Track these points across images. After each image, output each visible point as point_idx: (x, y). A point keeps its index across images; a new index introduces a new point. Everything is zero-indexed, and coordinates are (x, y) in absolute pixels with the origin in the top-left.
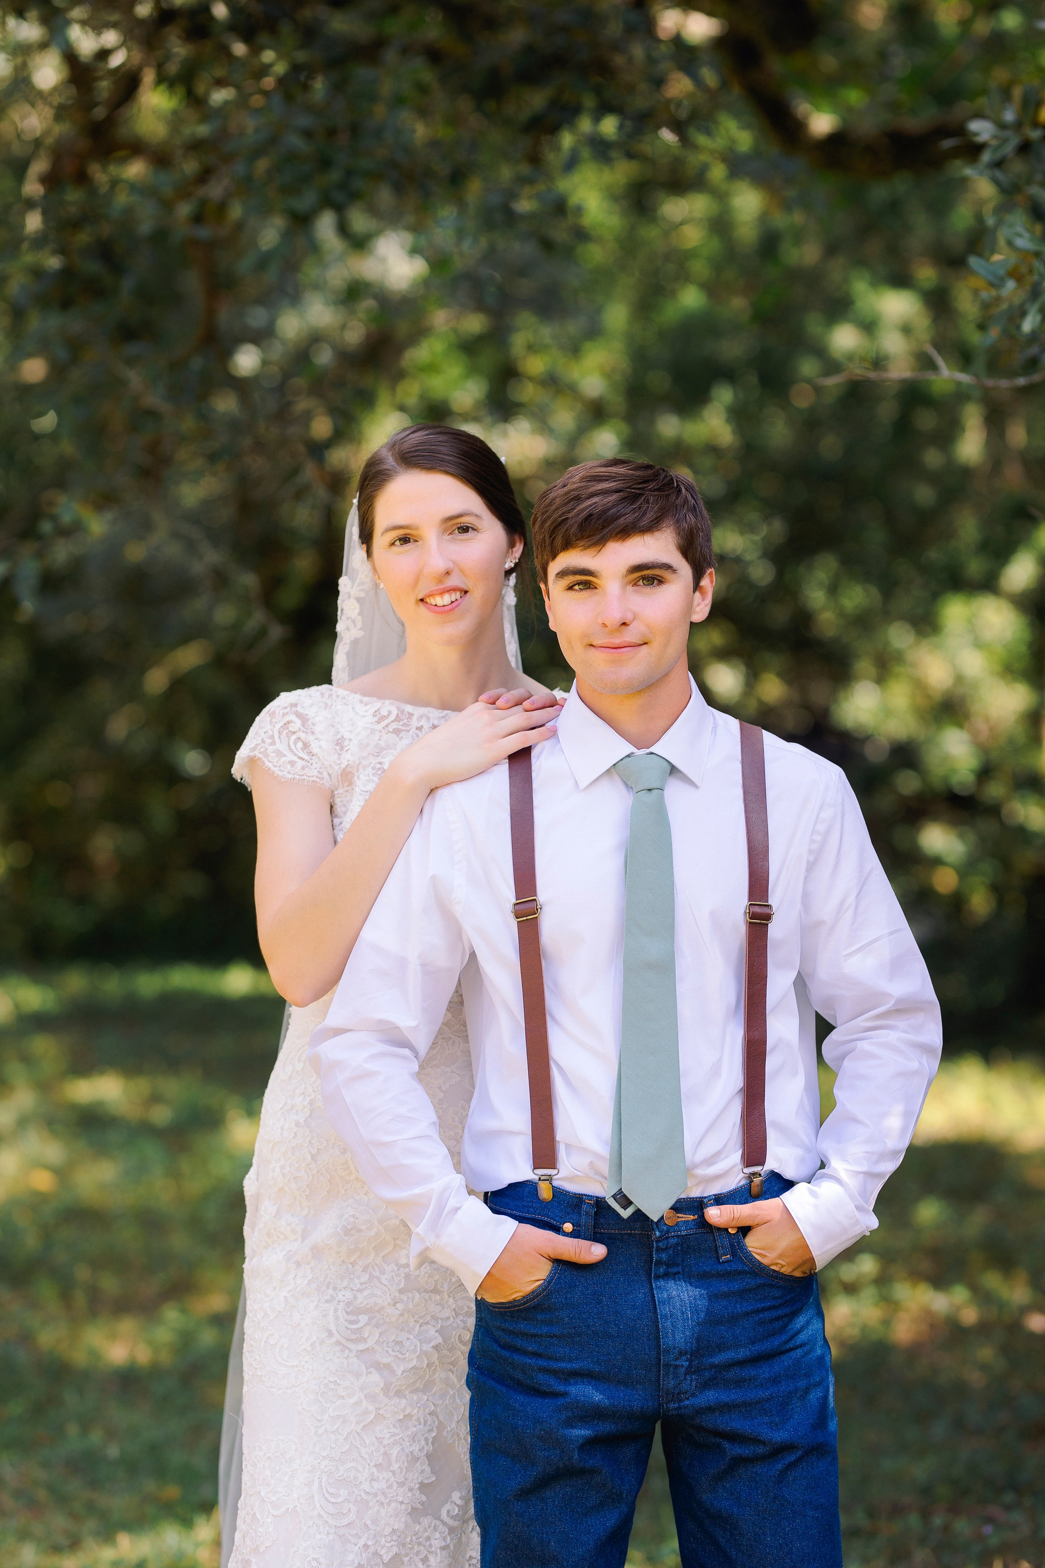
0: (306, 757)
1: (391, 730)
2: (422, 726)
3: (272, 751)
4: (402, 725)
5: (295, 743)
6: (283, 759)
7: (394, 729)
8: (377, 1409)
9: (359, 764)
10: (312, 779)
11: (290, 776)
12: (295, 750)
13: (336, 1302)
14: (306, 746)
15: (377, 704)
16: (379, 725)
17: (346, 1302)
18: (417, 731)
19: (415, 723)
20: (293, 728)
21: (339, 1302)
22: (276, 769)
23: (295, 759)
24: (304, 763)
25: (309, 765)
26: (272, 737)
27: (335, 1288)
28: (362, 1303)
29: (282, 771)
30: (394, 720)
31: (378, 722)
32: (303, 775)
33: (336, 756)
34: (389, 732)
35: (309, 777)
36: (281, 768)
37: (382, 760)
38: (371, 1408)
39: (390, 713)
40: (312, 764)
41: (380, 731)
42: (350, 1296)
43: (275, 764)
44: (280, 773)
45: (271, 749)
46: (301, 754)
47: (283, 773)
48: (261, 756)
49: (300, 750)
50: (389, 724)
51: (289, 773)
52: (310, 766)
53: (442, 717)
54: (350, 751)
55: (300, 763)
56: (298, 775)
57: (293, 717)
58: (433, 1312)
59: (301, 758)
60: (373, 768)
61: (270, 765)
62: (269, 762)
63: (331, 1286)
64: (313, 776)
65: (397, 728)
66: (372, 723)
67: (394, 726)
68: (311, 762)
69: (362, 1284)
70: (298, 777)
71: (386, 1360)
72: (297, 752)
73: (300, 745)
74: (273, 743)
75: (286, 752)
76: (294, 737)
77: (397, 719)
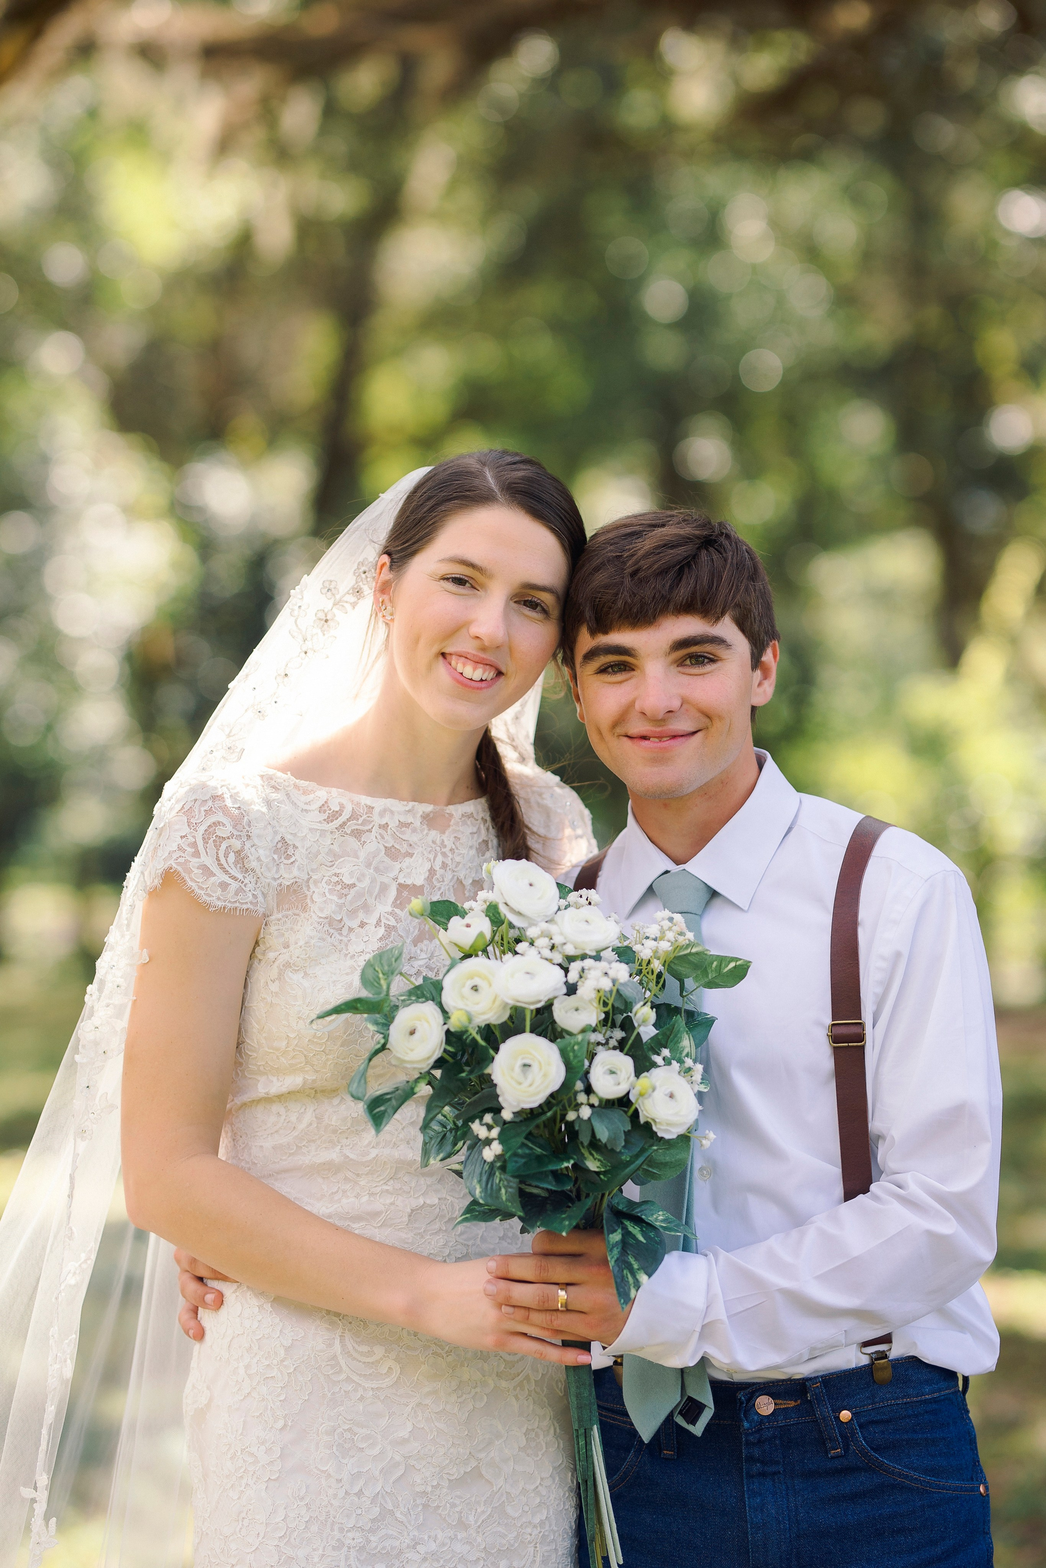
0: (239, 875)
1: (349, 832)
2: (387, 823)
3: (197, 865)
4: (362, 824)
5: (226, 856)
6: (213, 879)
7: (353, 831)
9: (309, 879)
11: (220, 904)
12: (225, 865)
13: (345, 1549)
14: (240, 858)
15: (325, 795)
16: (331, 824)
17: (358, 1548)
18: (381, 831)
19: (377, 820)
20: (221, 832)
21: (349, 1548)
22: (202, 892)
23: (227, 879)
24: (237, 885)
25: (242, 886)
26: (194, 845)
27: (341, 1530)
28: (376, 1548)
29: (210, 896)
30: (350, 818)
31: (329, 820)
32: (236, 902)
34: (347, 834)
35: (243, 904)
36: (209, 891)
37: (338, 871)
39: (342, 807)
40: (246, 885)
41: (332, 833)
42: (362, 1540)
43: (200, 884)
44: (208, 899)
45: (195, 861)
46: (233, 872)
47: (211, 899)
48: (179, 869)
49: (232, 866)
50: (344, 823)
51: (219, 899)
52: (244, 888)
53: (409, 811)
54: (297, 864)
55: (234, 885)
56: (230, 902)
58: (460, 1553)
59: (235, 878)
60: (329, 883)
61: (193, 884)
62: (192, 880)
63: (336, 1527)
64: (247, 903)
65: (357, 830)
66: (320, 822)
67: (352, 826)
68: (246, 881)
69: (373, 1521)
70: (230, 905)
72: (228, 869)
73: (232, 857)
74: (197, 854)
75: (215, 869)
76: (224, 846)
77: (354, 816)
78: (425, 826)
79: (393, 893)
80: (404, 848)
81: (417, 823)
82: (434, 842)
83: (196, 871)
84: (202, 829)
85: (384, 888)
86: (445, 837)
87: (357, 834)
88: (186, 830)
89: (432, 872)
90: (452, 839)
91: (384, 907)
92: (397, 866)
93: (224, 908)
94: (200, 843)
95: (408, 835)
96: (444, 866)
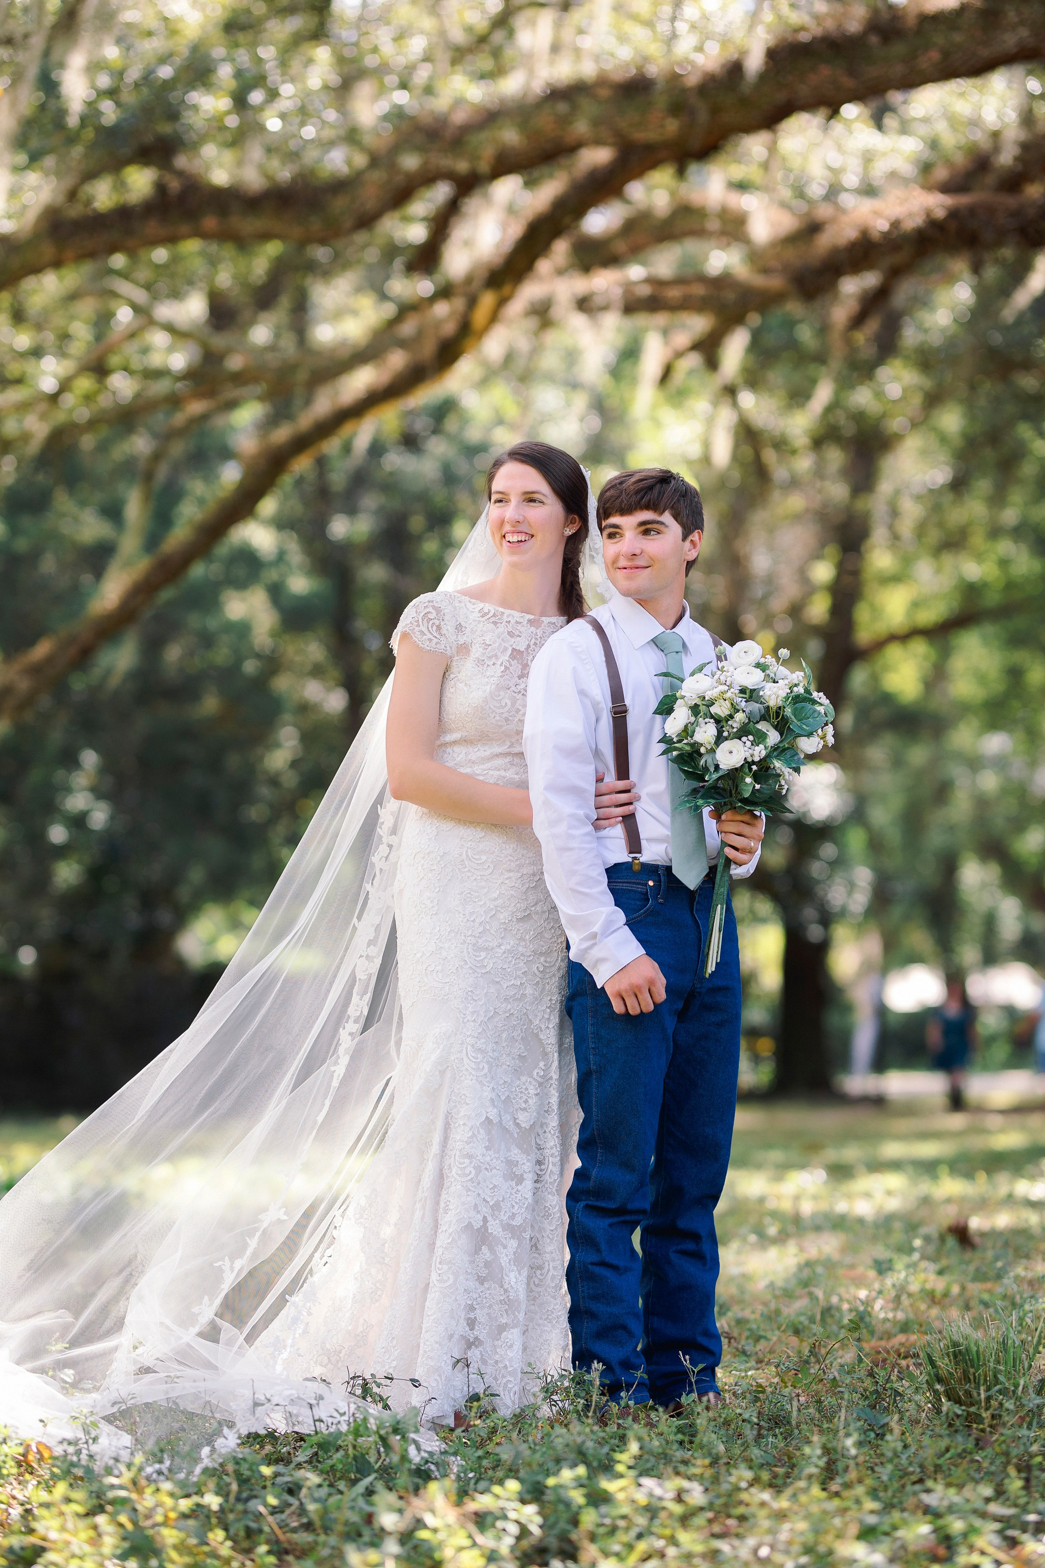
0: (438, 636)
2: (510, 621)
3: (418, 631)
4: (498, 620)
5: (432, 627)
6: (425, 638)
8: (495, 1009)
9: (471, 642)
11: (428, 648)
12: (432, 632)
14: (439, 628)
15: (481, 605)
18: (507, 624)
19: (505, 618)
20: (430, 616)
22: (420, 642)
25: (440, 641)
26: (418, 621)
31: (482, 617)
33: (457, 637)
36: (424, 643)
37: (484, 639)
38: (491, 1008)
39: (489, 611)
41: (483, 622)
43: (420, 639)
44: (423, 646)
45: (417, 628)
48: (411, 630)
49: (435, 632)
50: (489, 619)
51: (428, 646)
52: (439, 644)
53: (522, 617)
54: (466, 635)
55: (435, 640)
56: (433, 648)
57: (431, 609)
59: (435, 637)
60: (480, 643)
61: (416, 639)
62: (416, 636)
66: (478, 617)
67: (493, 619)
71: (497, 980)
73: (434, 628)
74: (418, 626)
75: (426, 632)
76: (431, 622)
77: (494, 615)
79: (509, 652)
80: (517, 633)
81: (525, 623)
83: (417, 633)
84: (422, 615)
85: (506, 649)
87: (495, 623)
88: (415, 615)
89: (529, 646)
91: (505, 657)
92: (513, 640)
93: (430, 650)
94: (420, 621)
95: (519, 627)
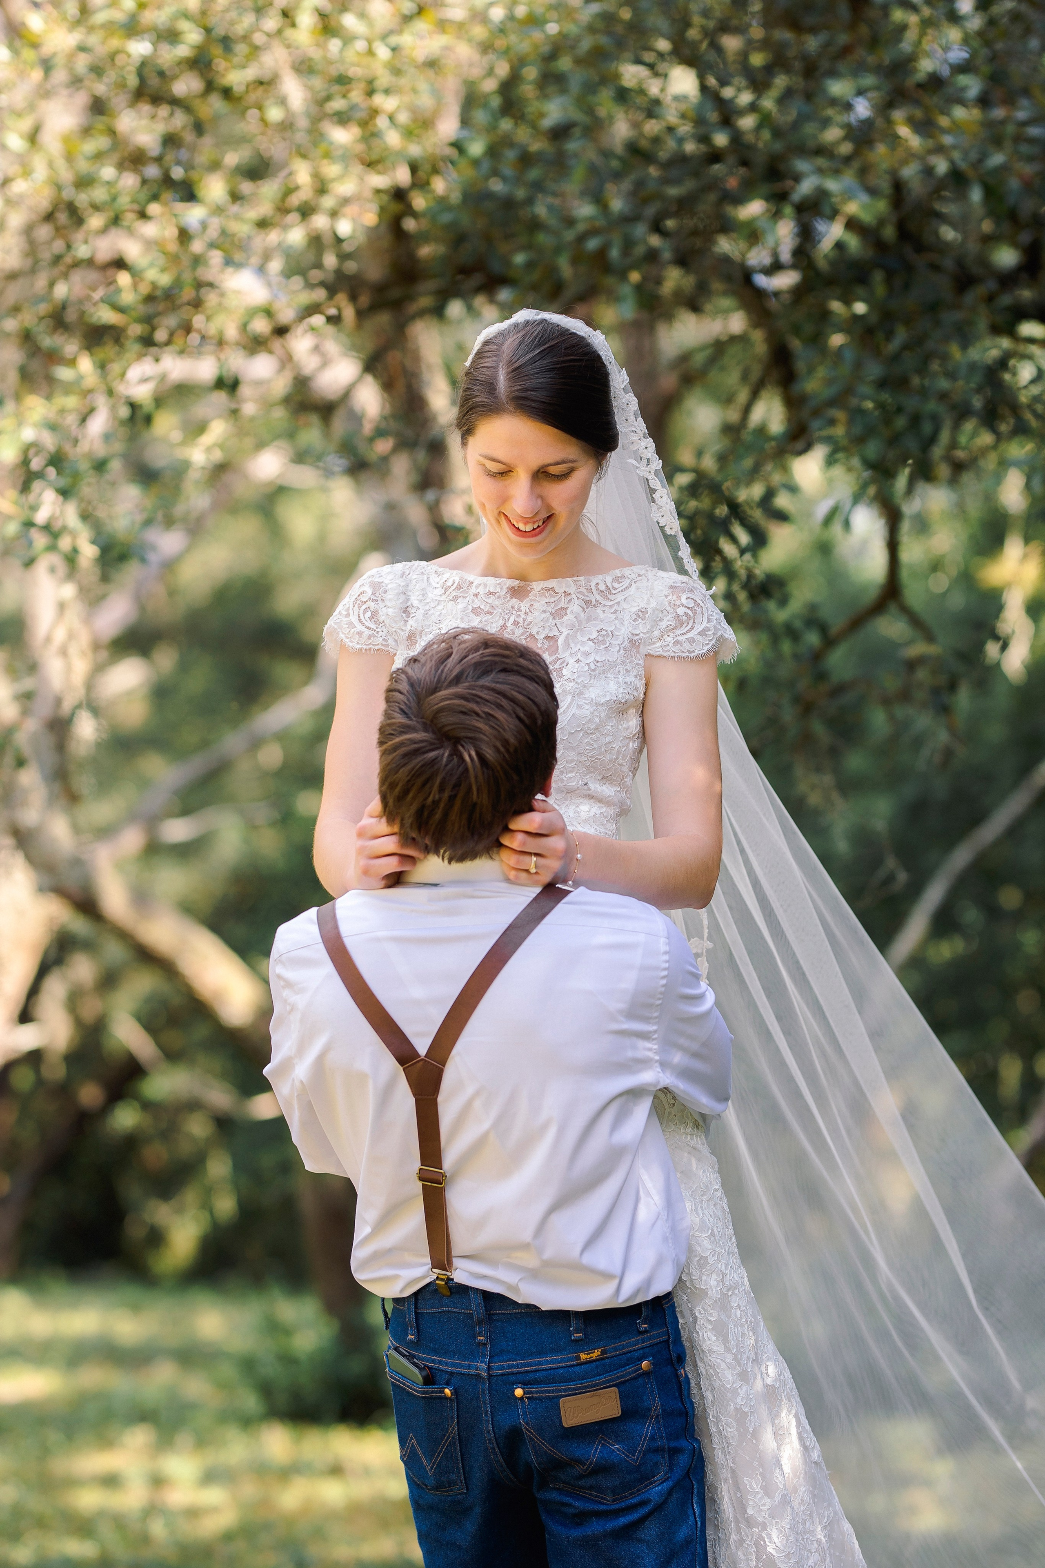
0: (373, 626)
3: (346, 622)
4: (461, 593)
5: (364, 613)
6: (353, 630)
7: (453, 597)
9: (422, 631)
10: (377, 647)
11: (358, 647)
16: (445, 595)
19: (473, 590)
20: (363, 598)
22: (347, 640)
23: (363, 629)
24: (370, 632)
25: (375, 633)
29: (353, 642)
30: (455, 588)
31: (445, 592)
32: (369, 644)
33: (403, 622)
35: (375, 645)
36: (351, 639)
40: (378, 633)
41: (444, 600)
46: (368, 624)
47: (353, 644)
49: (368, 620)
51: (358, 643)
52: (376, 635)
53: (497, 584)
54: (415, 618)
56: (365, 644)
59: (368, 628)
64: (378, 644)
65: (456, 596)
66: (439, 594)
68: (377, 630)
70: (365, 647)
72: (364, 621)
74: (348, 615)
76: (363, 607)
77: (458, 588)
78: (508, 595)
81: (503, 592)
82: (513, 607)
83: (345, 626)
86: (522, 605)
87: (455, 598)
90: (528, 605)
93: (361, 649)
95: (493, 600)
96: (516, 623)
